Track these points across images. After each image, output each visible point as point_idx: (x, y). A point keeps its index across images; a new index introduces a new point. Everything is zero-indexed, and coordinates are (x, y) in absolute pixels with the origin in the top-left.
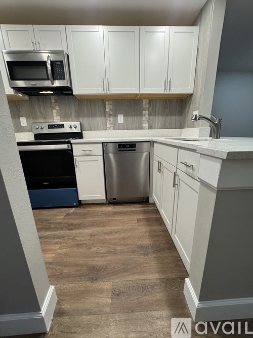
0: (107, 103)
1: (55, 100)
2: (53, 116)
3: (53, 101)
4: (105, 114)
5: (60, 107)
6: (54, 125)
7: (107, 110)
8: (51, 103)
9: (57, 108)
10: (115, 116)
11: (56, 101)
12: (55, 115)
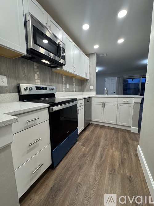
0: (63, 76)
1: (37, 66)
2: (35, 80)
3: (35, 67)
4: (62, 83)
5: (40, 73)
6: (40, 87)
7: (63, 80)
8: (34, 68)
9: (38, 73)
10: (66, 84)
11: (38, 68)
12: (36, 78)
